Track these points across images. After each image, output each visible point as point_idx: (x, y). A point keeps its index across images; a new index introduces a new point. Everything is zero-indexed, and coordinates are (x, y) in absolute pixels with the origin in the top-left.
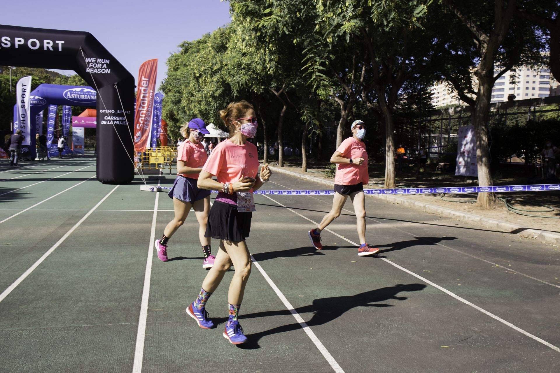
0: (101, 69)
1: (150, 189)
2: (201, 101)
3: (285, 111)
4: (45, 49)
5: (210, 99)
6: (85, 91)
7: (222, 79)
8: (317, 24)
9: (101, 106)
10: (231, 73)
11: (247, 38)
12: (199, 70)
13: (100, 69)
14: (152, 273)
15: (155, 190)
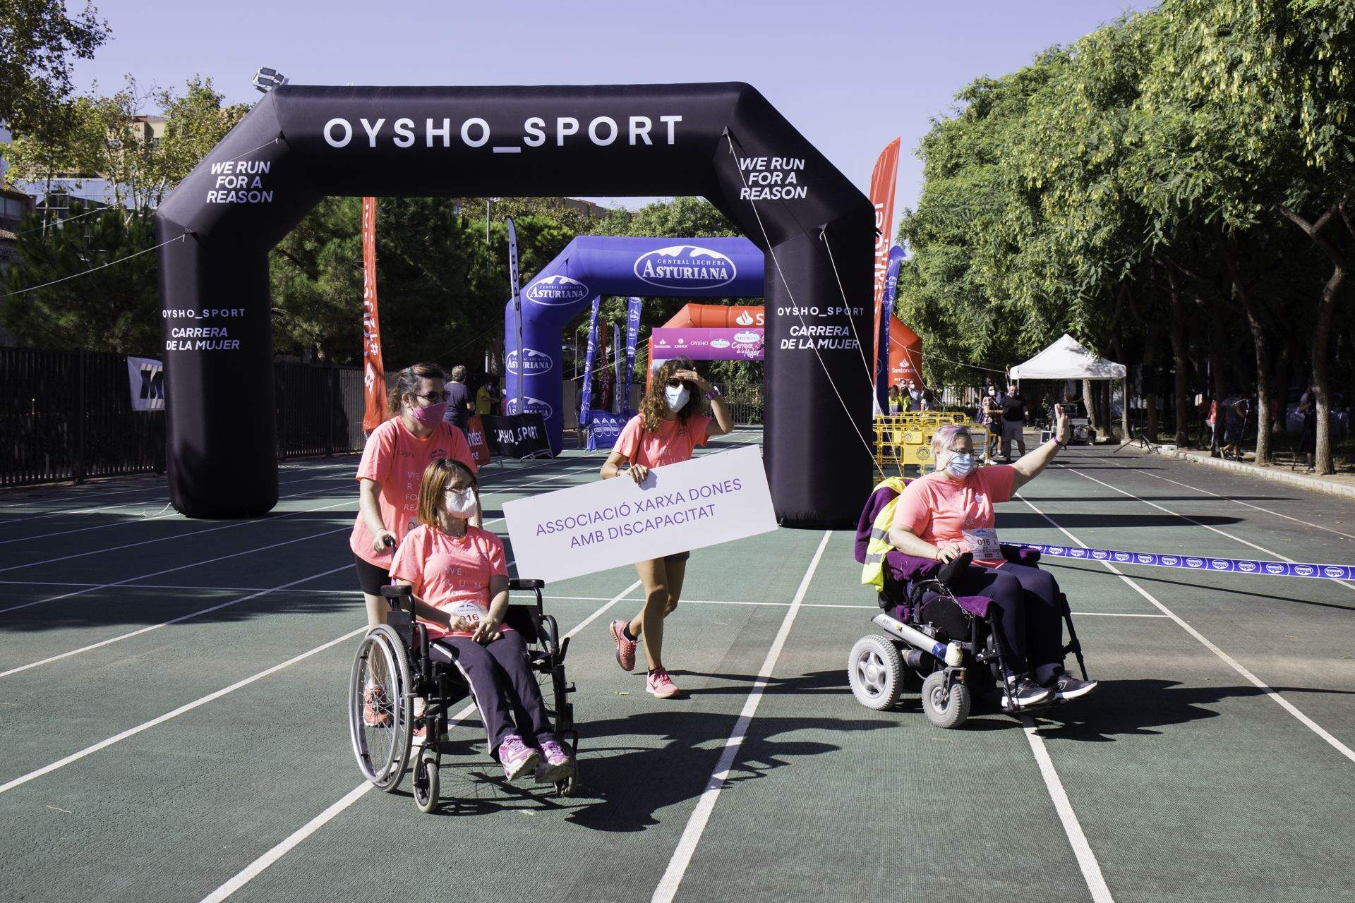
0: (783, 186)
2: (1043, 264)
3: (1338, 287)
4: (633, 141)
5: (1079, 258)
6: (693, 254)
7: (1120, 190)
9: (777, 296)
10: (1157, 170)
11: (1247, 57)
12: (1043, 169)
13: (780, 189)
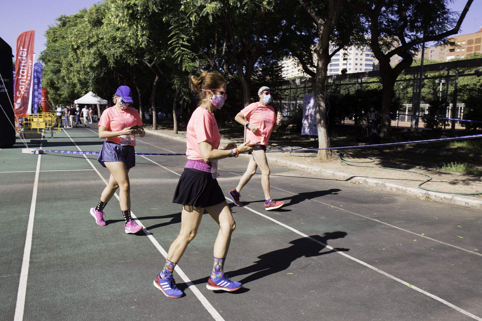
1: (32, 152)
2: (79, 71)
3: (157, 81)
5: (88, 70)
7: (99, 51)
8: (182, 4)
10: (107, 46)
11: (121, 15)
12: (77, 42)
14: (34, 228)
15: (37, 152)
